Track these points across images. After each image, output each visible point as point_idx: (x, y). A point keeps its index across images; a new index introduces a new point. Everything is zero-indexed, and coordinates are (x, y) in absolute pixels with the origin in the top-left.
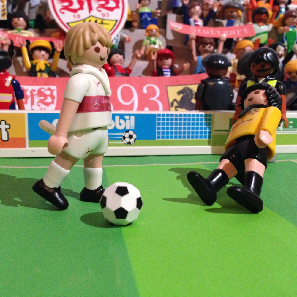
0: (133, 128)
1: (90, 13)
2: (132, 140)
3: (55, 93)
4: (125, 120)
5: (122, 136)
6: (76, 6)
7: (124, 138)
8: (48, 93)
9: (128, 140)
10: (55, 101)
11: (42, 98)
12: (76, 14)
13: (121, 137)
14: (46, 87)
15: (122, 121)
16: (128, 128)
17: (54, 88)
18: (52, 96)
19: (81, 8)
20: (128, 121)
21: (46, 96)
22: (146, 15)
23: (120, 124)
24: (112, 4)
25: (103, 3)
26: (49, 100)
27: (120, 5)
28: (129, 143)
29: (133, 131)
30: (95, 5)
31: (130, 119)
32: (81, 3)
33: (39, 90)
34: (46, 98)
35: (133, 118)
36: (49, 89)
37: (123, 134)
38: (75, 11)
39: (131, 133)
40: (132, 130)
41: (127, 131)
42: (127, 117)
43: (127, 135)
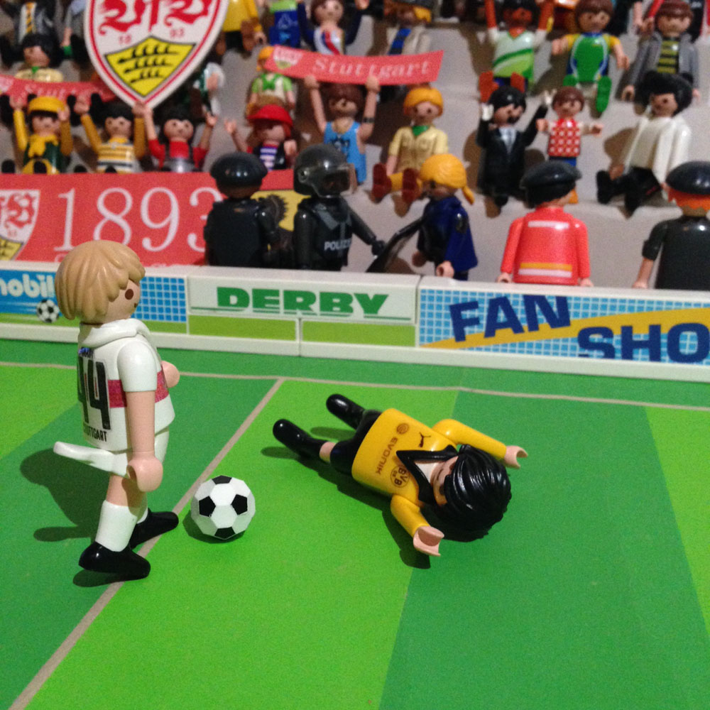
0: (53, 295)
1: (150, 29)
2: (53, 316)
3: (36, 205)
4: (38, 281)
5: (35, 308)
6: (130, 16)
7: (40, 311)
8: (24, 203)
9: (46, 315)
10: (34, 219)
11: (14, 213)
12: (124, 35)
13: (35, 310)
14: (23, 192)
15: (34, 284)
16: (44, 295)
17: (35, 194)
18: (30, 210)
19: (138, 21)
20: (43, 284)
21: (20, 209)
22: (285, 16)
23: (32, 289)
24: (197, 7)
25: (179, 5)
26: (24, 216)
27: (212, 8)
28: (49, 321)
29: (54, 300)
30: (164, 10)
31: (45, 280)
32: (140, 8)
33: (12, 198)
34: (20, 213)
35: (50, 278)
36: (28, 197)
37: (39, 305)
38: (123, 27)
39: (51, 303)
40: (52, 299)
41: (44, 301)
42: (41, 277)
43: (44, 307)
